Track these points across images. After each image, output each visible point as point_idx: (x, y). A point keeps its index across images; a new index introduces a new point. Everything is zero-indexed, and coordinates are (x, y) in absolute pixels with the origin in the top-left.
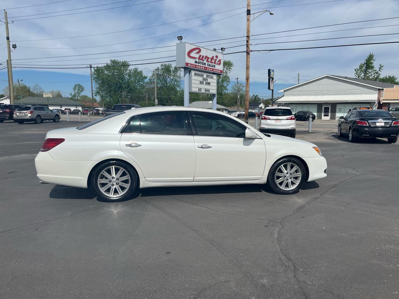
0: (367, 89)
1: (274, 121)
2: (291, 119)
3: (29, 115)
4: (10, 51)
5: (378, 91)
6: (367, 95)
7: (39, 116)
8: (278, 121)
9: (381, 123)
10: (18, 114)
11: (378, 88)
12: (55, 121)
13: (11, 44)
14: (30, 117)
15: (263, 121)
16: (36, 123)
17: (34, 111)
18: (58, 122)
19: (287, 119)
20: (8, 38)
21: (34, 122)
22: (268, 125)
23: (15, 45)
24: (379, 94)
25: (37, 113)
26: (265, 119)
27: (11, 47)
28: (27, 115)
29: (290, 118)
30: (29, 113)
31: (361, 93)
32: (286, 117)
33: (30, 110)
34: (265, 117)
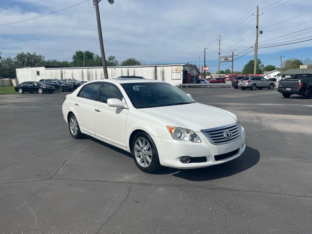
3: (247, 84)
4: (257, 36)
7: (254, 84)
10: (240, 83)
12: (269, 89)
13: (259, 31)
14: (247, 85)
16: (252, 90)
17: (251, 81)
18: (272, 89)
20: (257, 27)
21: (250, 89)
23: (262, 31)
25: (253, 82)
27: (259, 33)
28: (246, 83)
30: (247, 82)
33: (248, 80)
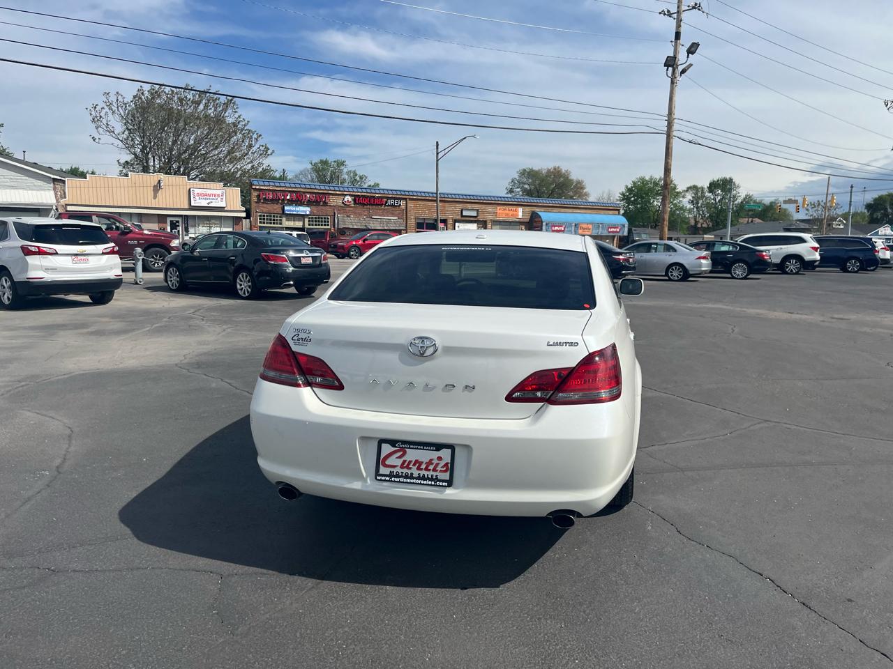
0: (27, 178)
1: (69, 258)
2: (112, 252)
5: (52, 185)
6: (30, 192)
8: (80, 257)
9: (308, 259)
11: (52, 176)
15: (32, 260)
19: (103, 254)
22: (54, 269)
24: (55, 189)
26: (41, 252)
29: (108, 250)
31: (12, 184)
32: (100, 248)
34: (38, 247)
